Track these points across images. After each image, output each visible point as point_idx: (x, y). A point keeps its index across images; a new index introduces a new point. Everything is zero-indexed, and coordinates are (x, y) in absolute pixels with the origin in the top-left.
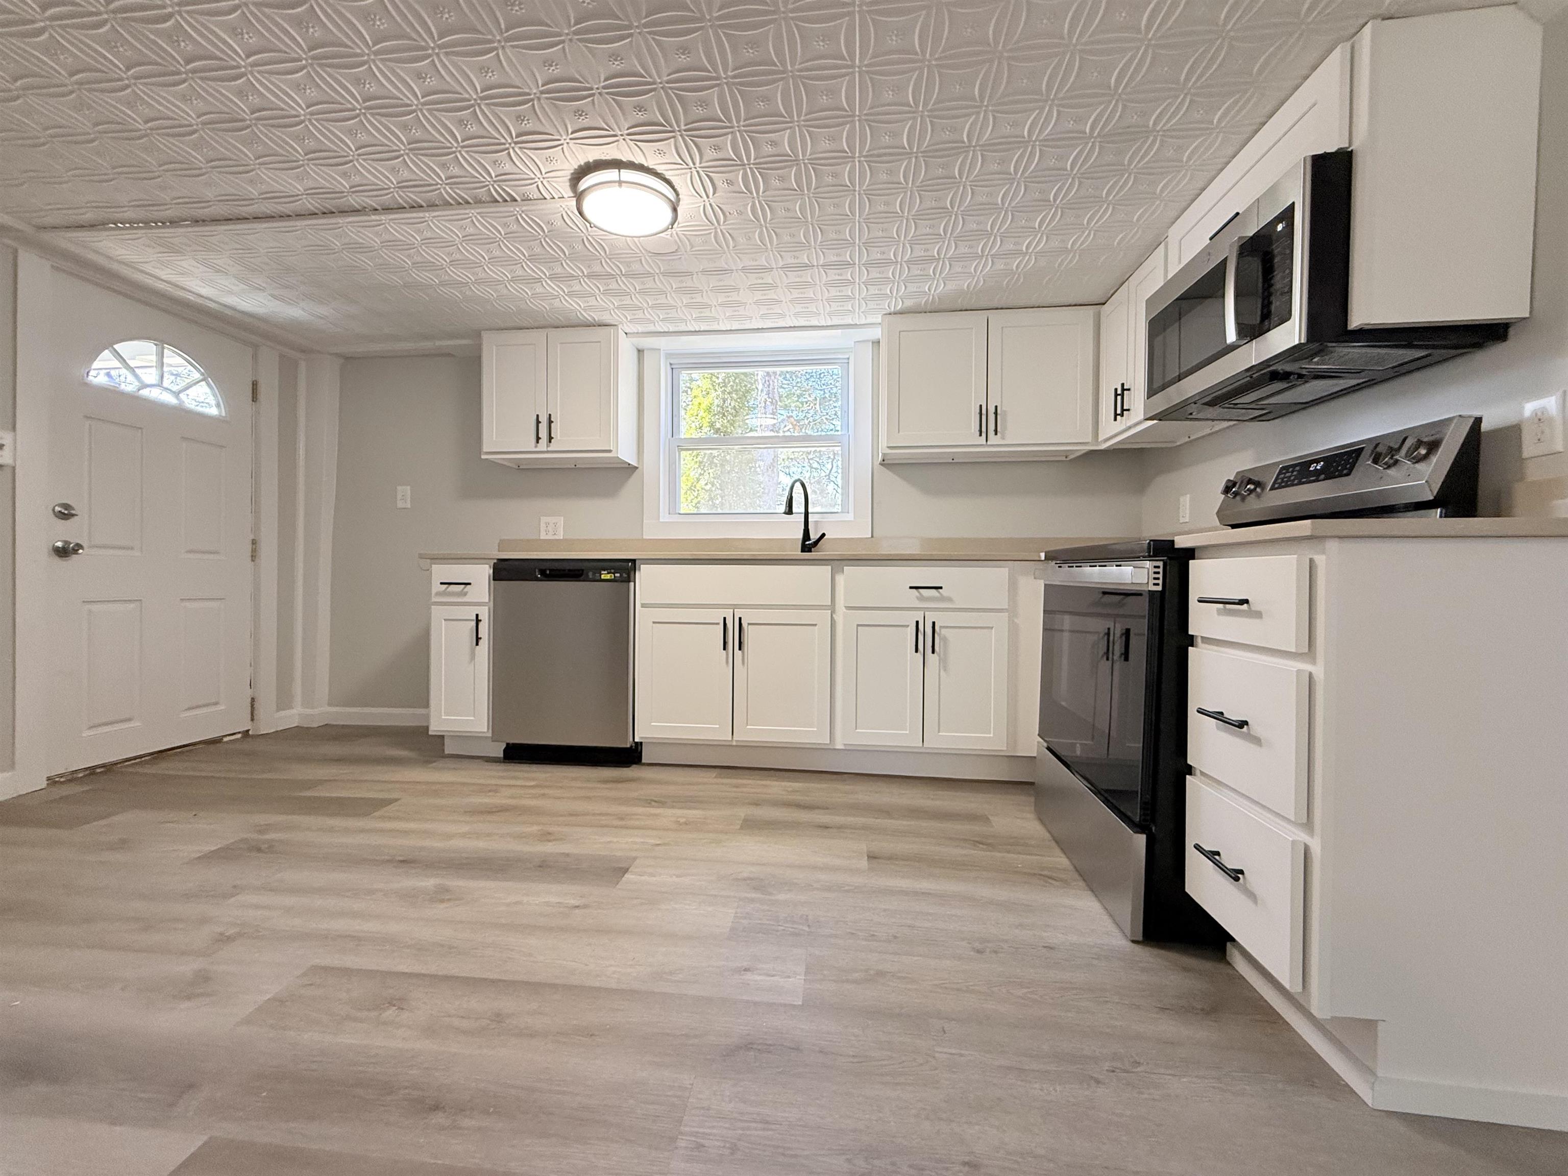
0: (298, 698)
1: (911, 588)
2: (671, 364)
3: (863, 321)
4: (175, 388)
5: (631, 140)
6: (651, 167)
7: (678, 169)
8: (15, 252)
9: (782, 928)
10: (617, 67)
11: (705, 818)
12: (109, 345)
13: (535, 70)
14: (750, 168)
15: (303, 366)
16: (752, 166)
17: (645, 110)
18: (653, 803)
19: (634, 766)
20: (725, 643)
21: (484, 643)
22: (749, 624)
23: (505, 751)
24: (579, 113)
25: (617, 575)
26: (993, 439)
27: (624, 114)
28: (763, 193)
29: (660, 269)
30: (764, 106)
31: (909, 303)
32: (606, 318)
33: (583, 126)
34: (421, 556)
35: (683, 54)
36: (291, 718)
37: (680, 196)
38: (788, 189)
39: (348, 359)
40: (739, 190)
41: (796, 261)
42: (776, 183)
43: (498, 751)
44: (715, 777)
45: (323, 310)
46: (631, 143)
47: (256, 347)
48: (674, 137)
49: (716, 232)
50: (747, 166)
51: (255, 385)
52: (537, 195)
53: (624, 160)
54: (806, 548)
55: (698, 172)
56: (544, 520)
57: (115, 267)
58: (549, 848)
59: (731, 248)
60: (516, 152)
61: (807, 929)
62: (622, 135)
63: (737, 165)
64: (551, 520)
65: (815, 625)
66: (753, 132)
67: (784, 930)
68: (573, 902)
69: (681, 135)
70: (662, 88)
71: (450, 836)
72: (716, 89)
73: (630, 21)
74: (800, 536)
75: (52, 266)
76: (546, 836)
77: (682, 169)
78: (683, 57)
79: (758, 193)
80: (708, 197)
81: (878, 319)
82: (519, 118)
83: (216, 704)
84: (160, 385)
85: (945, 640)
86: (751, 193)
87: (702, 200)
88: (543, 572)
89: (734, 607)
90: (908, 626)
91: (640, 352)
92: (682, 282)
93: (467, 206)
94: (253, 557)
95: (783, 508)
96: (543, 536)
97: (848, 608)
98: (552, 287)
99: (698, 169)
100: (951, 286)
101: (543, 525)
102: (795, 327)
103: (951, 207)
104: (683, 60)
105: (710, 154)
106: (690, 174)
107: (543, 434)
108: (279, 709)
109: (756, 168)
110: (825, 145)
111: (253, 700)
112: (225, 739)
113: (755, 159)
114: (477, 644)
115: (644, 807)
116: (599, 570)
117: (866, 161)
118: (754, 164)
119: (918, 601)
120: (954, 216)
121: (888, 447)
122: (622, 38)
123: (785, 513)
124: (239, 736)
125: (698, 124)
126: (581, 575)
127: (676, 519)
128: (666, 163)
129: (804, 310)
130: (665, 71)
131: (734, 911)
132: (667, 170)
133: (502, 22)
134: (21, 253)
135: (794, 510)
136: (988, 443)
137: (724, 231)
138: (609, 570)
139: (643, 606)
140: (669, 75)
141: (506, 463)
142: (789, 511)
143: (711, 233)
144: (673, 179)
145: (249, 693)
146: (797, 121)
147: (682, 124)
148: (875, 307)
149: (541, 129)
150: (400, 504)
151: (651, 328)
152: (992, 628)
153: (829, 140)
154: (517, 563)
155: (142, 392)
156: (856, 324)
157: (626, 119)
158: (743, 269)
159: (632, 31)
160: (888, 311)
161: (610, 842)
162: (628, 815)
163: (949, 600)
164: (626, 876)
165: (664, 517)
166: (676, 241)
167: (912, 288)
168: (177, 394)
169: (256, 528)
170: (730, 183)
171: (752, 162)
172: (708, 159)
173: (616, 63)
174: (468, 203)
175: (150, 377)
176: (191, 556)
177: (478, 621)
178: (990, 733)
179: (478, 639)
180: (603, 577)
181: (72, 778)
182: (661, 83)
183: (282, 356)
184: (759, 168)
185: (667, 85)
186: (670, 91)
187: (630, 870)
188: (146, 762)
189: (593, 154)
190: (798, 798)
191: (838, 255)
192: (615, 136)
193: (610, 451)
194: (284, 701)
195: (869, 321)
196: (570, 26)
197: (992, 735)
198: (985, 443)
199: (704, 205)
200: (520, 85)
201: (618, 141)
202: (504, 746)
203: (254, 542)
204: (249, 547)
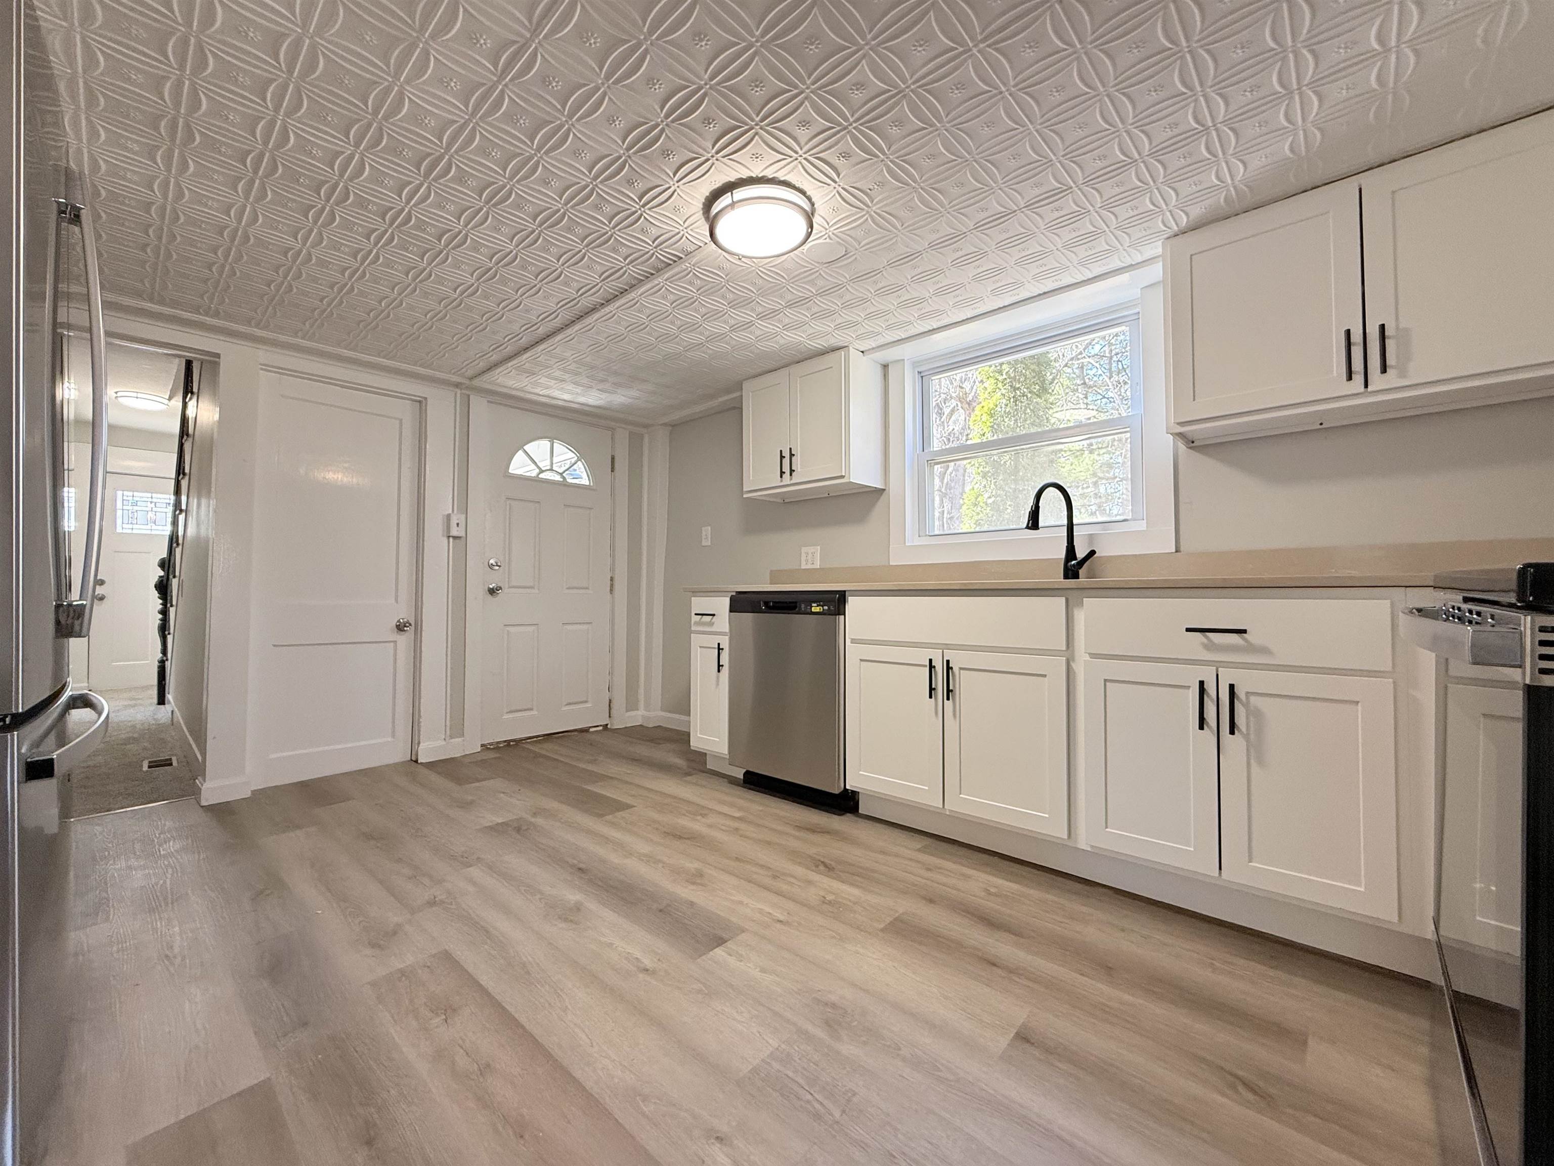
0: (642, 704)
1: (1188, 630)
2: (919, 373)
3: (1139, 258)
4: (561, 471)
5: (724, 157)
6: (760, 176)
7: (785, 166)
8: (469, 396)
9: (809, 1097)
10: (661, 90)
11: (855, 903)
12: (521, 447)
13: (606, 132)
14: (854, 128)
15: (646, 439)
16: (854, 125)
17: (713, 120)
18: (822, 868)
19: (848, 815)
20: (931, 689)
21: (725, 670)
22: (961, 669)
23: (744, 774)
24: (666, 153)
25: (826, 608)
26: (1377, 381)
27: (700, 135)
28: (889, 150)
29: (845, 277)
30: (816, 48)
31: (1197, 211)
32: (833, 342)
33: (678, 165)
34: (685, 590)
35: (701, 40)
36: (636, 718)
37: (808, 193)
38: (914, 132)
39: (674, 427)
40: (858, 160)
41: (986, 214)
42: (895, 131)
43: (739, 774)
44: (919, 850)
45: (634, 393)
46: (725, 160)
47: (613, 429)
48: (757, 134)
49: (871, 216)
50: (850, 128)
51: (613, 458)
52: (693, 247)
53: (732, 180)
54: (1071, 572)
55: (805, 159)
56: (804, 550)
57: (514, 393)
58: (686, 892)
59: (899, 227)
60: (648, 214)
61: (837, 1114)
62: (712, 156)
63: (838, 132)
64: (811, 550)
65: (1045, 676)
66: (827, 85)
67: (808, 1102)
68: (647, 962)
69: (761, 128)
70: (710, 88)
71: (630, 854)
72: (757, 58)
73: (635, 38)
74: (1062, 554)
75: (488, 402)
76: (696, 878)
77: (789, 164)
78: (703, 43)
79: (884, 153)
80: (835, 182)
81: (1157, 248)
82: (630, 182)
83: (586, 702)
84: (551, 470)
85: (1256, 714)
86: (877, 156)
87: (832, 188)
88: (766, 604)
89: (948, 646)
90: (1189, 687)
91: (885, 367)
92: (875, 282)
93: (652, 277)
94: (611, 590)
95: (1024, 521)
96: (803, 567)
97: (1094, 656)
98: (766, 326)
99: (804, 156)
100: (1257, 161)
101: (803, 556)
102: (1045, 293)
103: (1172, 42)
104: (705, 47)
105: (803, 134)
106: (800, 166)
107: (786, 469)
108: (627, 711)
109: (861, 125)
110: (920, 55)
111: (610, 701)
112: (591, 730)
113: (852, 116)
114: (719, 671)
115: (808, 868)
116: (809, 604)
117: (989, 46)
118: (855, 121)
119: (1205, 652)
120: (1188, 56)
121: (1178, 424)
122: (642, 59)
123: (1028, 527)
124: (601, 728)
125: (766, 109)
126: (795, 607)
127: (925, 541)
128: (771, 165)
129: (1042, 269)
130: (700, 70)
131: (775, 1044)
132: (776, 172)
133: (557, 105)
134: (471, 397)
135: (1041, 523)
136: (1370, 389)
137: (878, 211)
138: (819, 602)
139: (853, 641)
140: (706, 71)
141: (768, 499)
142: (1034, 522)
143: (867, 219)
144: (788, 178)
145: (606, 696)
146: (867, 44)
147: (754, 116)
148: (1144, 233)
149: (650, 185)
150: (704, 543)
151: (881, 341)
152: (1358, 702)
153: (921, 46)
154: (753, 596)
155: (541, 476)
156: (1132, 265)
157: (704, 139)
158: (931, 246)
159: (644, 47)
160: (1169, 233)
161: (741, 903)
162: (784, 874)
163: (1264, 650)
164: (719, 952)
165: (912, 539)
166: (839, 243)
167: (1186, 188)
168: (561, 474)
169: (613, 569)
170: (846, 155)
171: (851, 120)
172: (806, 140)
173: (657, 87)
174: (652, 274)
175: (545, 465)
176: (571, 591)
177: (720, 649)
178: (1360, 886)
179: (720, 666)
180: (813, 610)
181: (496, 747)
182: (706, 84)
183: (631, 433)
184: (865, 123)
185: (712, 83)
186: (719, 88)
187: (728, 944)
188: (539, 742)
189: (705, 188)
190: (992, 906)
191: (1037, 185)
192: (708, 160)
193: (842, 477)
194: (632, 705)
195: (1147, 255)
196: (598, 75)
197: (1362, 889)
198: (1362, 389)
199: (838, 192)
200: (606, 153)
201: (713, 164)
202: (744, 771)
203: (612, 579)
204: (609, 582)
